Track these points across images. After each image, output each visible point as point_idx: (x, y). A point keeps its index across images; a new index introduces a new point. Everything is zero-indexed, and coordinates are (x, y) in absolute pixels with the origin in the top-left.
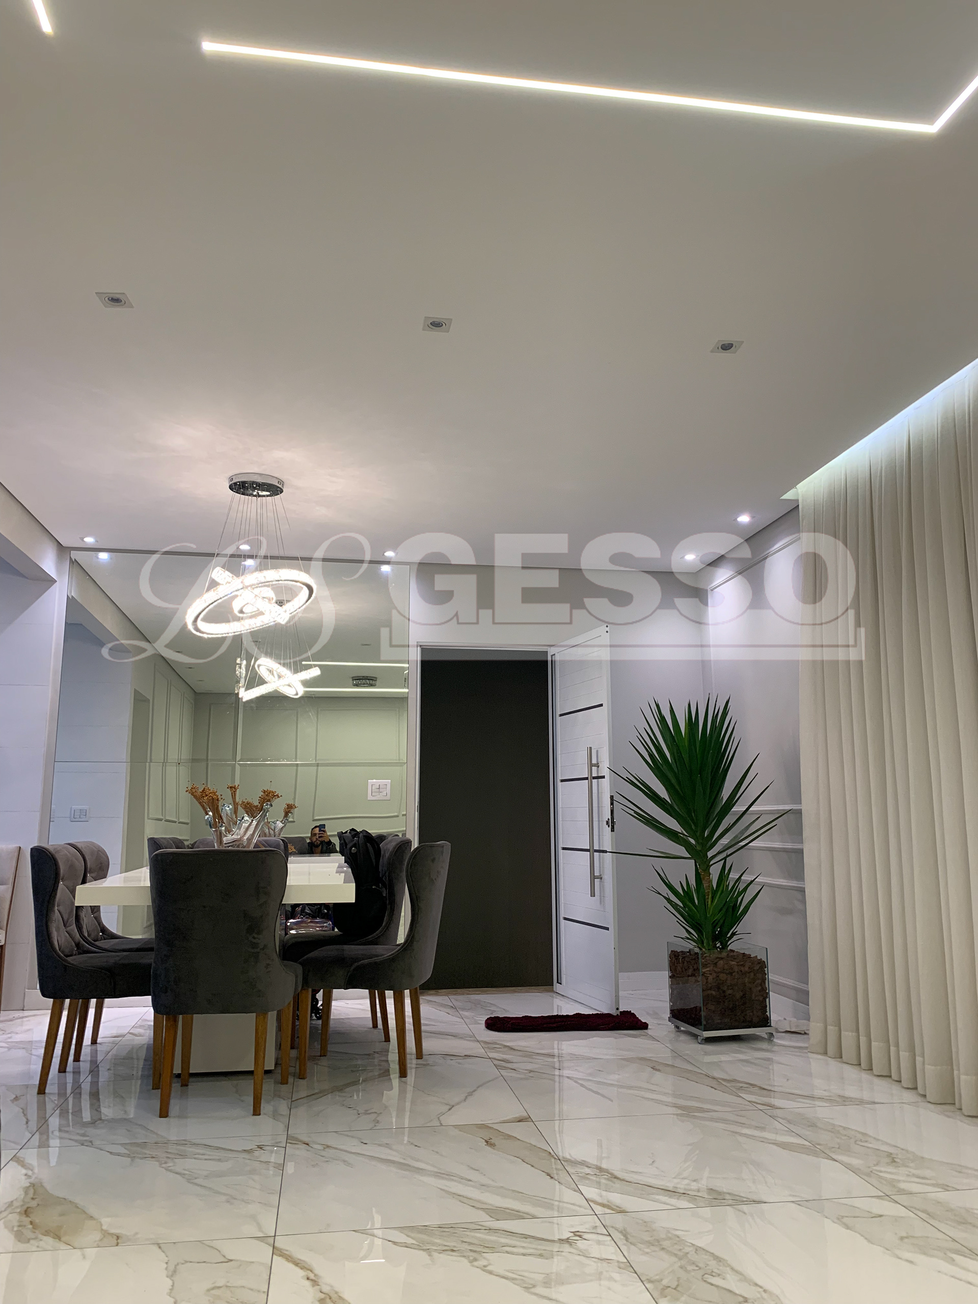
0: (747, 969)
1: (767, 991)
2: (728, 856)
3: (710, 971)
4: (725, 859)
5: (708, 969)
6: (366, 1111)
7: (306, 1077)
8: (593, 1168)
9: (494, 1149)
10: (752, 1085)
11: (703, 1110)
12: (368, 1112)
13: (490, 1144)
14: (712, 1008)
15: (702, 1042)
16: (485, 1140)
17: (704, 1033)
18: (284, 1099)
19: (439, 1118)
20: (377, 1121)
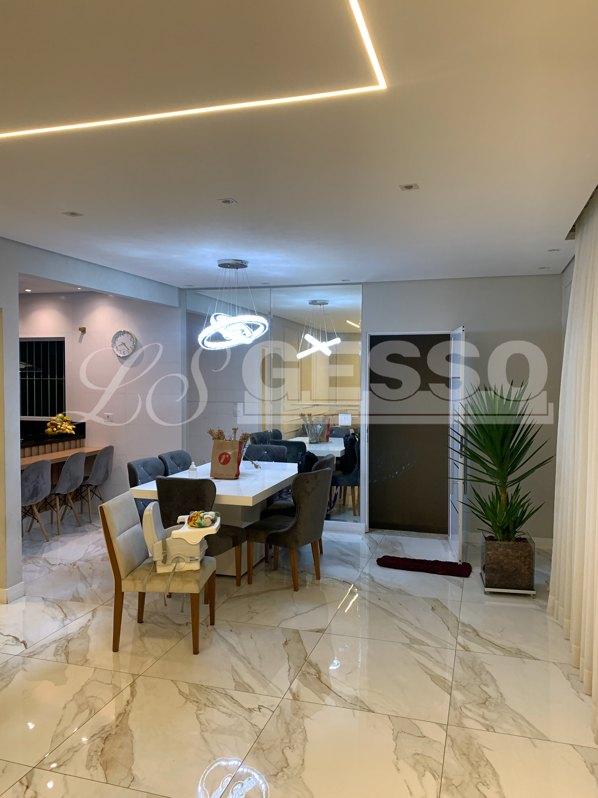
0: (519, 554)
1: (533, 569)
3: (492, 553)
6: (254, 610)
7: (252, 583)
8: (316, 670)
9: (284, 647)
10: (474, 630)
11: (422, 643)
12: (254, 612)
13: (286, 643)
14: (493, 575)
15: (486, 593)
16: (286, 641)
17: (485, 588)
18: (228, 596)
19: (282, 622)
20: (252, 618)
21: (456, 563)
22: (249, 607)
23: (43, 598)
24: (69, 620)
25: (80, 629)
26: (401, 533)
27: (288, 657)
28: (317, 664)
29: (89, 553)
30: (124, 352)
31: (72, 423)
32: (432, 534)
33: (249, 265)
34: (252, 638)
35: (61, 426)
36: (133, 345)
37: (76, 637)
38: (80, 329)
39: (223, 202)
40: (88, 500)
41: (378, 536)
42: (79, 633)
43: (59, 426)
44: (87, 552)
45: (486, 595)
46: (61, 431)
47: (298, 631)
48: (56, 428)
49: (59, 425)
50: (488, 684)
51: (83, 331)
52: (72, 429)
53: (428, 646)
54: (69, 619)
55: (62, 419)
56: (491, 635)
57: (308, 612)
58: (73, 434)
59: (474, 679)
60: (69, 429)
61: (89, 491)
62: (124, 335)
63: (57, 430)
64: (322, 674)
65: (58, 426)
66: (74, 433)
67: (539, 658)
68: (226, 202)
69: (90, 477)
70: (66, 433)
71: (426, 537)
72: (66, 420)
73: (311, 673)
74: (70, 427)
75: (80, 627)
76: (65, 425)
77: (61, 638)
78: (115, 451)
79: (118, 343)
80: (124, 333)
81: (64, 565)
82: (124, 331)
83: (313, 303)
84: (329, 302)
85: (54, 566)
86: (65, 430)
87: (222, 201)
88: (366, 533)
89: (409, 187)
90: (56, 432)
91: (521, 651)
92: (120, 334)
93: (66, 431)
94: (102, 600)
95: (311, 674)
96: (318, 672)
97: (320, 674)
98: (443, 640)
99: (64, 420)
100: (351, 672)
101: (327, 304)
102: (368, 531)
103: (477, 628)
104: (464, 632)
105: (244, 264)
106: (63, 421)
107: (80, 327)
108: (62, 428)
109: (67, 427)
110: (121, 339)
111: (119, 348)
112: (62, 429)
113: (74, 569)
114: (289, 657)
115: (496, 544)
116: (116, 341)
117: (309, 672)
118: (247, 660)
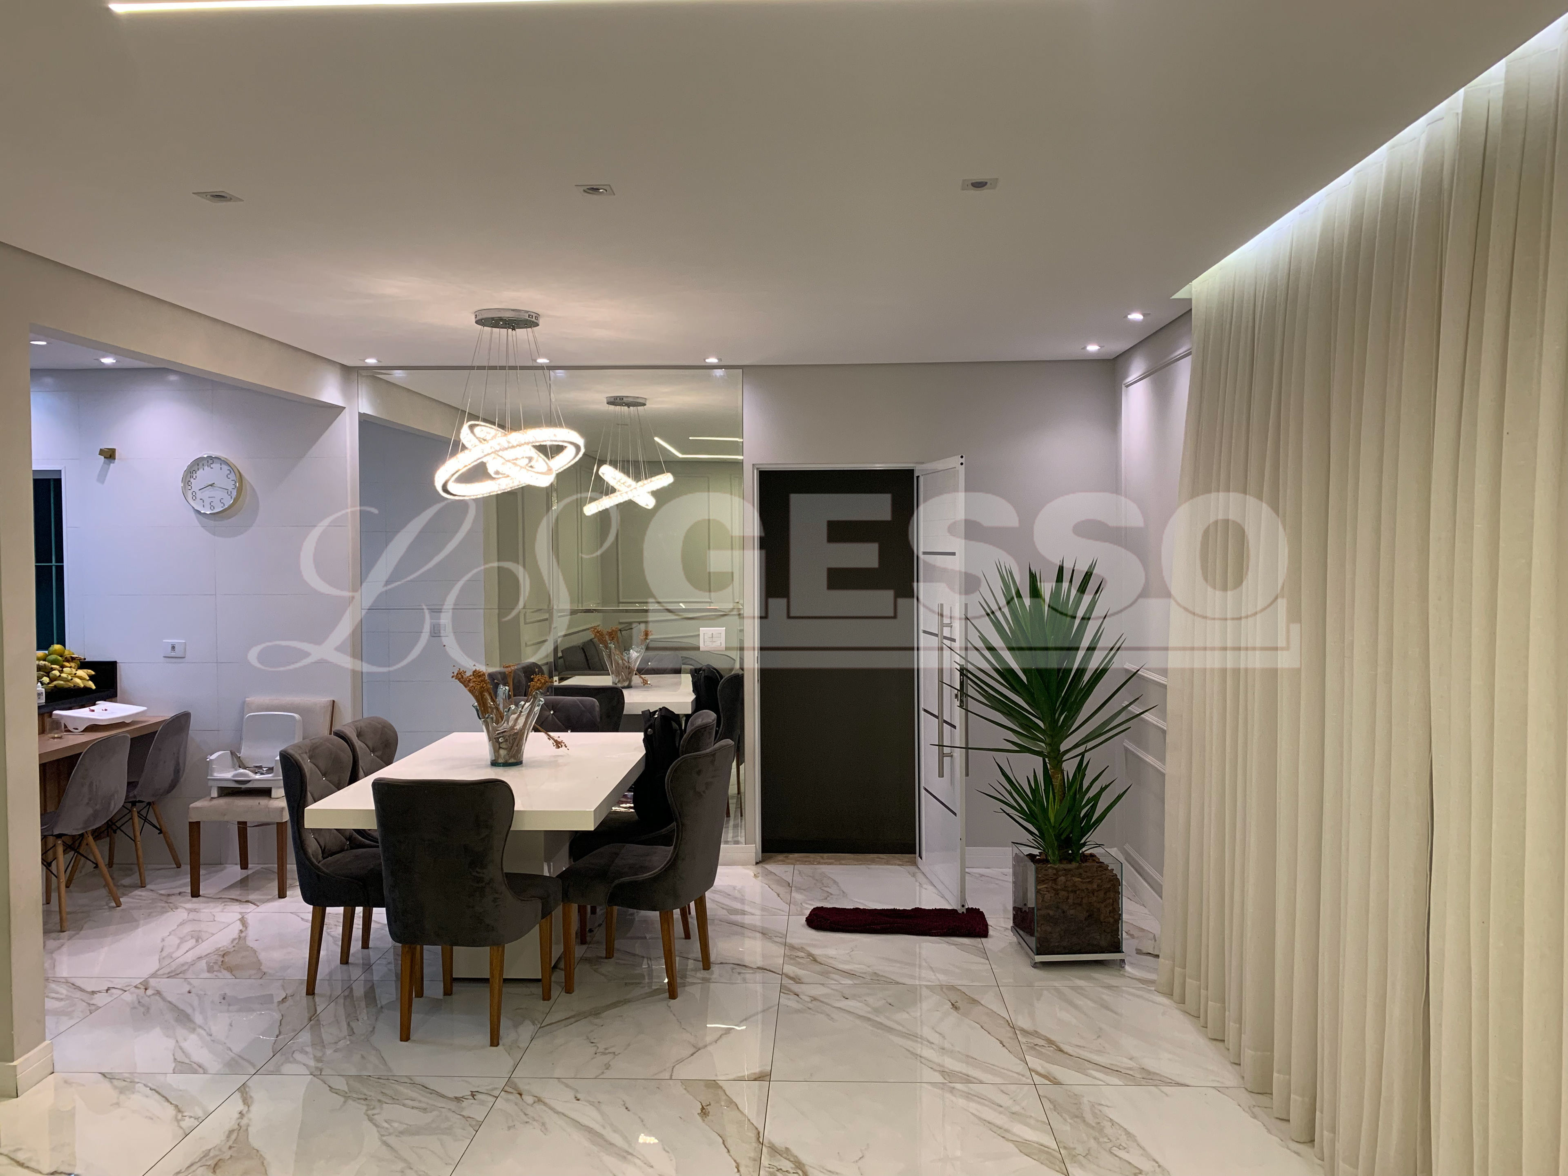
0: (1095, 886)
1: (1120, 912)
2: (1086, 751)
3: (1046, 888)
4: (1082, 755)
5: (1045, 886)
6: (606, 1049)
7: (573, 991)
8: (791, 1161)
9: (704, 1120)
10: (1050, 1042)
11: (968, 1080)
12: (607, 1051)
13: (704, 1112)
14: (1049, 929)
15: (1036, 965)
16: (702, 1106)
17: (1036, 957)
18: (534, 1024)
19: (674, 1067)
20: (608, 1067)
21: (954, 912)
22: (592, 1043)
23: (104, 1075)
24: (192, 1119)
25: (228, 1137)
26: (822, 858)
27: (721, 1141)
28: (787, 1149)
29: (170, 956)
30: (212, 504)
31: (84, 665)
32: (881, 856)
33: (541, 321)
34: (629, 1110)
35: (61, 672)
36: (233, 487)
37: (227, 1156)
38: (102, 452)
39: (584, 191)
40: (135, 836)
41: (783, 868)
42: (230, 1148)
43: (56, 673)
44: (164, 954)
45: (1035, 970)
46: (62, 682)
47: (717, 1084)
48: (48, 676)
49: (54, 670)
50: (1125, 1146)
51: (110, 455)
52: (88, 678)
53: (981, 1082)
54: (191, 1117)
55: (61, 656)
56: (1084, 1047)
57: (718, 1039)
58: (90, 689)
59: (1095, 1139)
60: (81, 678)
61: (135, 815)
62: (212, 466)
63: (52, 681)
64: (807, 1168)
65: (54, 672)
66: (94, 687)
67: (1188, 1082)
68: (591, 192)
69: (140, 784)
70: (74, 686)
71: (873, 862)
72: (71, 657)
73: (784, 1169)
74: (81, 673)
75: (227, 1133)
76: (69, 670)
77: (192, 1165)
78: (194, 724)
79: (196, 484)
80: (211, 462)
81: (120, 992)
82: (210, 457)
83: (614, 401)
84: (647, 401)
85: (95, 995)
86: (72, 679)
87: (585, 188)
88: (757, 863)
89: (979, 185)
90: (50, 685)
91: (1149, 1072)
92: (201, 464)
93: (73, 683)
94: (254, 1066)
95: (787, 1171)
96: (797, 1165)
97: (803, 1170)
98: (1003, 1069)
99: (66, 658)
100: (862, 1157)
101: (644, 405)
102: (761, 859)
103: (1053, 1038)
104: (1034, 1047)
105: (534, 319)
106: (64, 661)
107: (102, 447)
108: (63, 675)
109: (76, 674)
110: (204, 475)
111: (199, 495)
112: (63, 678)
113: (149, 997)
114: (724, 1141)
115: (1050, 870)
116: (192, 480)
117: (779, 1168)
118: (640, 1159)
